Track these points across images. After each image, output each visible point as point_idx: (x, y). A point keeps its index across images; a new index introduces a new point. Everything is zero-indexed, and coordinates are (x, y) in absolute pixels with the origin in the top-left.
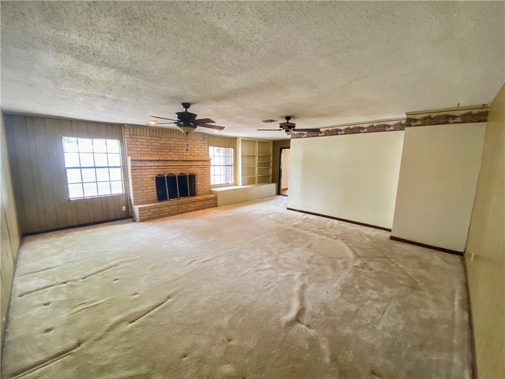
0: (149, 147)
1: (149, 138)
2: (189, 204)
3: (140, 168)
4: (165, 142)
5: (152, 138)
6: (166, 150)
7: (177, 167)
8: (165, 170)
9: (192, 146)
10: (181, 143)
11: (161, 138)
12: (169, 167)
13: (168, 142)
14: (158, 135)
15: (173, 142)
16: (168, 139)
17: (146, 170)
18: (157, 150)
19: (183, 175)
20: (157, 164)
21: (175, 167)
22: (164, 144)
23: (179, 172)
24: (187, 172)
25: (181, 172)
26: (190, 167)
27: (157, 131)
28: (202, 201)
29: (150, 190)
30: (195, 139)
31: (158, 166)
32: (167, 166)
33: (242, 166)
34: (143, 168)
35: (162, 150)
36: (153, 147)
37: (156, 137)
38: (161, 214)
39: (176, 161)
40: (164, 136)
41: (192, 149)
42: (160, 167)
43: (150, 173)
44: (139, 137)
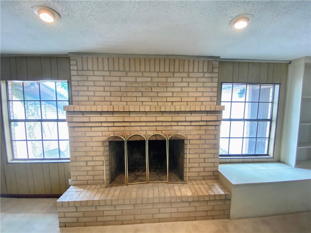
0: (107, 89)
1: (108, 73)
2: (160, 206)
3: (82, 125)
4: (133, 79)
5: (113, 74)
6: (135, 94)
7: (148, 124)
8: (127, 128)
9: (186, 84)
10: (164, 80)
11: (127, 72)
12: (132, 124)
13: (139, 80)
14: (122, 68)
15: (149, 79)
16: (140, 74)
17: (93, 129)
18: (119, 94)
19: (159, 138)
20: (110, 119)
21: (144, 124)
22: (133, 82)
23: (151, 133)
24: (167, 133)
25: (155, 133)
26: (175, 124)
27: (121, 61)
28: (190, 202)
29: (97, 163)
30: (191, 70)
31: (114, 122)
32: (130, 122)
33: (301, 122)
34: (86, 125)
35: (129, 94)
36: (112, 89)
37: (119, 71)
38: (99, 219)
39: (146, 112)
40: (133, 69)
41: (184, 90)
42: (116, 124)
43: (100, 134)
44: (91, 73)
